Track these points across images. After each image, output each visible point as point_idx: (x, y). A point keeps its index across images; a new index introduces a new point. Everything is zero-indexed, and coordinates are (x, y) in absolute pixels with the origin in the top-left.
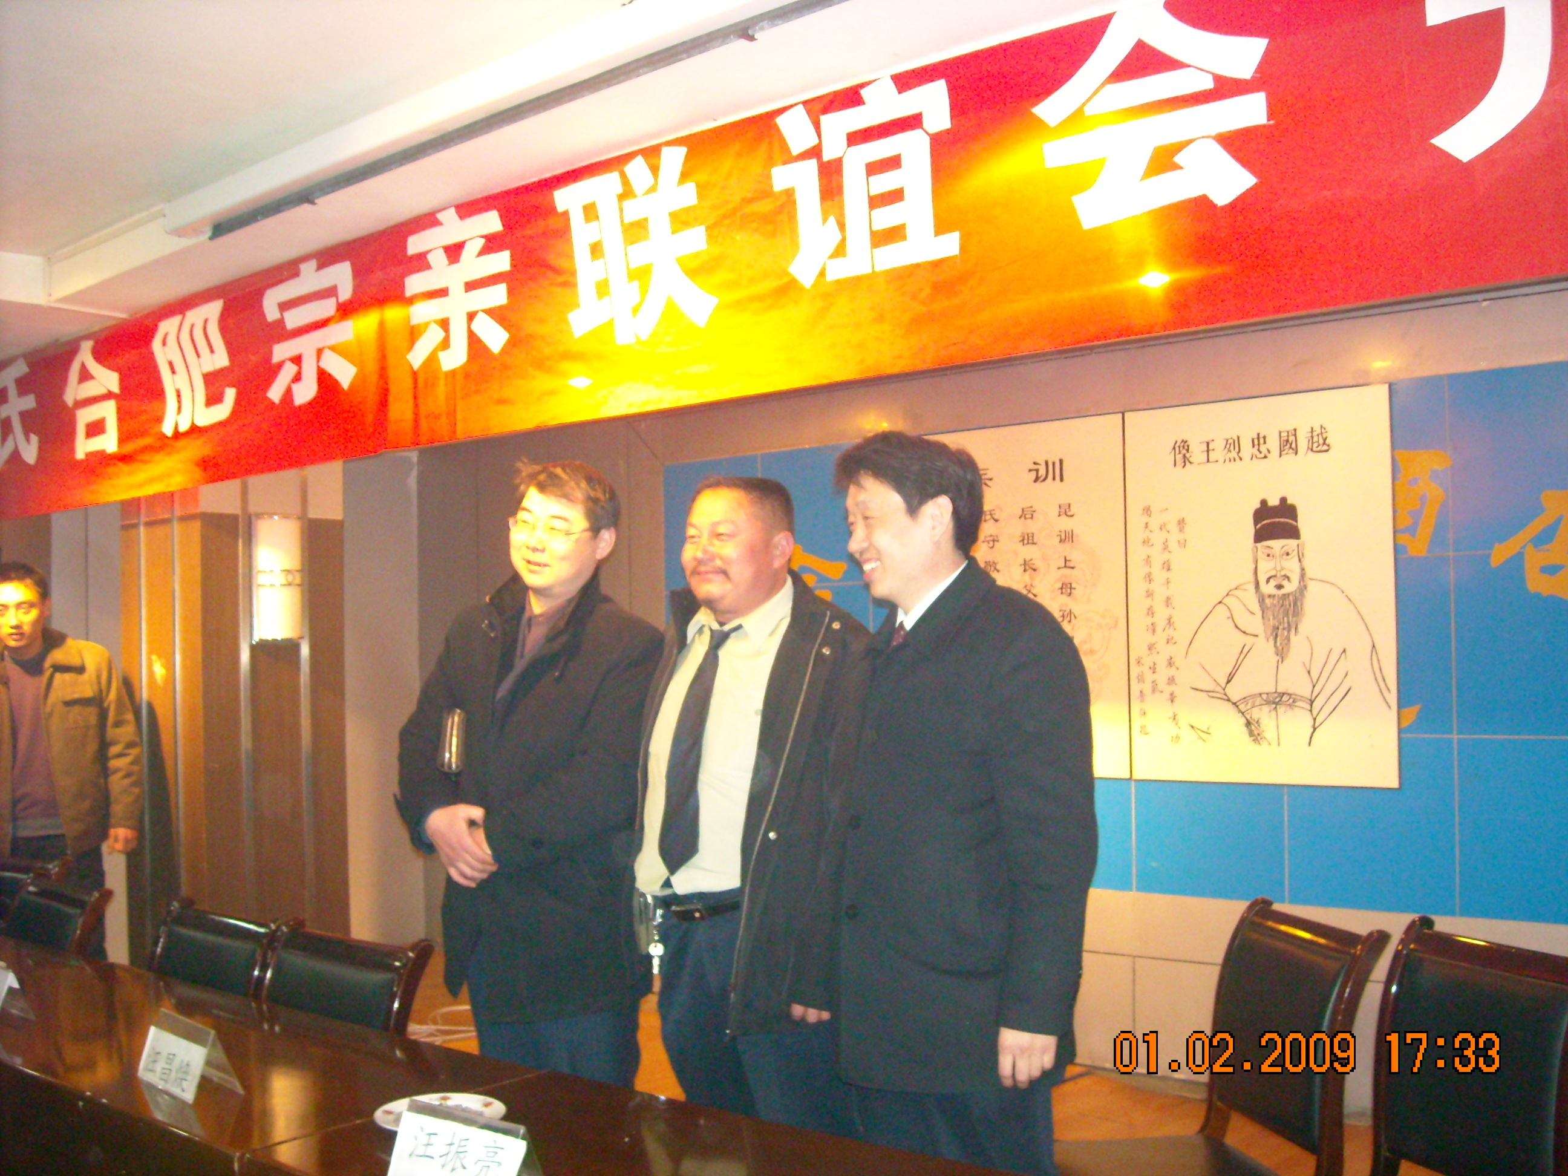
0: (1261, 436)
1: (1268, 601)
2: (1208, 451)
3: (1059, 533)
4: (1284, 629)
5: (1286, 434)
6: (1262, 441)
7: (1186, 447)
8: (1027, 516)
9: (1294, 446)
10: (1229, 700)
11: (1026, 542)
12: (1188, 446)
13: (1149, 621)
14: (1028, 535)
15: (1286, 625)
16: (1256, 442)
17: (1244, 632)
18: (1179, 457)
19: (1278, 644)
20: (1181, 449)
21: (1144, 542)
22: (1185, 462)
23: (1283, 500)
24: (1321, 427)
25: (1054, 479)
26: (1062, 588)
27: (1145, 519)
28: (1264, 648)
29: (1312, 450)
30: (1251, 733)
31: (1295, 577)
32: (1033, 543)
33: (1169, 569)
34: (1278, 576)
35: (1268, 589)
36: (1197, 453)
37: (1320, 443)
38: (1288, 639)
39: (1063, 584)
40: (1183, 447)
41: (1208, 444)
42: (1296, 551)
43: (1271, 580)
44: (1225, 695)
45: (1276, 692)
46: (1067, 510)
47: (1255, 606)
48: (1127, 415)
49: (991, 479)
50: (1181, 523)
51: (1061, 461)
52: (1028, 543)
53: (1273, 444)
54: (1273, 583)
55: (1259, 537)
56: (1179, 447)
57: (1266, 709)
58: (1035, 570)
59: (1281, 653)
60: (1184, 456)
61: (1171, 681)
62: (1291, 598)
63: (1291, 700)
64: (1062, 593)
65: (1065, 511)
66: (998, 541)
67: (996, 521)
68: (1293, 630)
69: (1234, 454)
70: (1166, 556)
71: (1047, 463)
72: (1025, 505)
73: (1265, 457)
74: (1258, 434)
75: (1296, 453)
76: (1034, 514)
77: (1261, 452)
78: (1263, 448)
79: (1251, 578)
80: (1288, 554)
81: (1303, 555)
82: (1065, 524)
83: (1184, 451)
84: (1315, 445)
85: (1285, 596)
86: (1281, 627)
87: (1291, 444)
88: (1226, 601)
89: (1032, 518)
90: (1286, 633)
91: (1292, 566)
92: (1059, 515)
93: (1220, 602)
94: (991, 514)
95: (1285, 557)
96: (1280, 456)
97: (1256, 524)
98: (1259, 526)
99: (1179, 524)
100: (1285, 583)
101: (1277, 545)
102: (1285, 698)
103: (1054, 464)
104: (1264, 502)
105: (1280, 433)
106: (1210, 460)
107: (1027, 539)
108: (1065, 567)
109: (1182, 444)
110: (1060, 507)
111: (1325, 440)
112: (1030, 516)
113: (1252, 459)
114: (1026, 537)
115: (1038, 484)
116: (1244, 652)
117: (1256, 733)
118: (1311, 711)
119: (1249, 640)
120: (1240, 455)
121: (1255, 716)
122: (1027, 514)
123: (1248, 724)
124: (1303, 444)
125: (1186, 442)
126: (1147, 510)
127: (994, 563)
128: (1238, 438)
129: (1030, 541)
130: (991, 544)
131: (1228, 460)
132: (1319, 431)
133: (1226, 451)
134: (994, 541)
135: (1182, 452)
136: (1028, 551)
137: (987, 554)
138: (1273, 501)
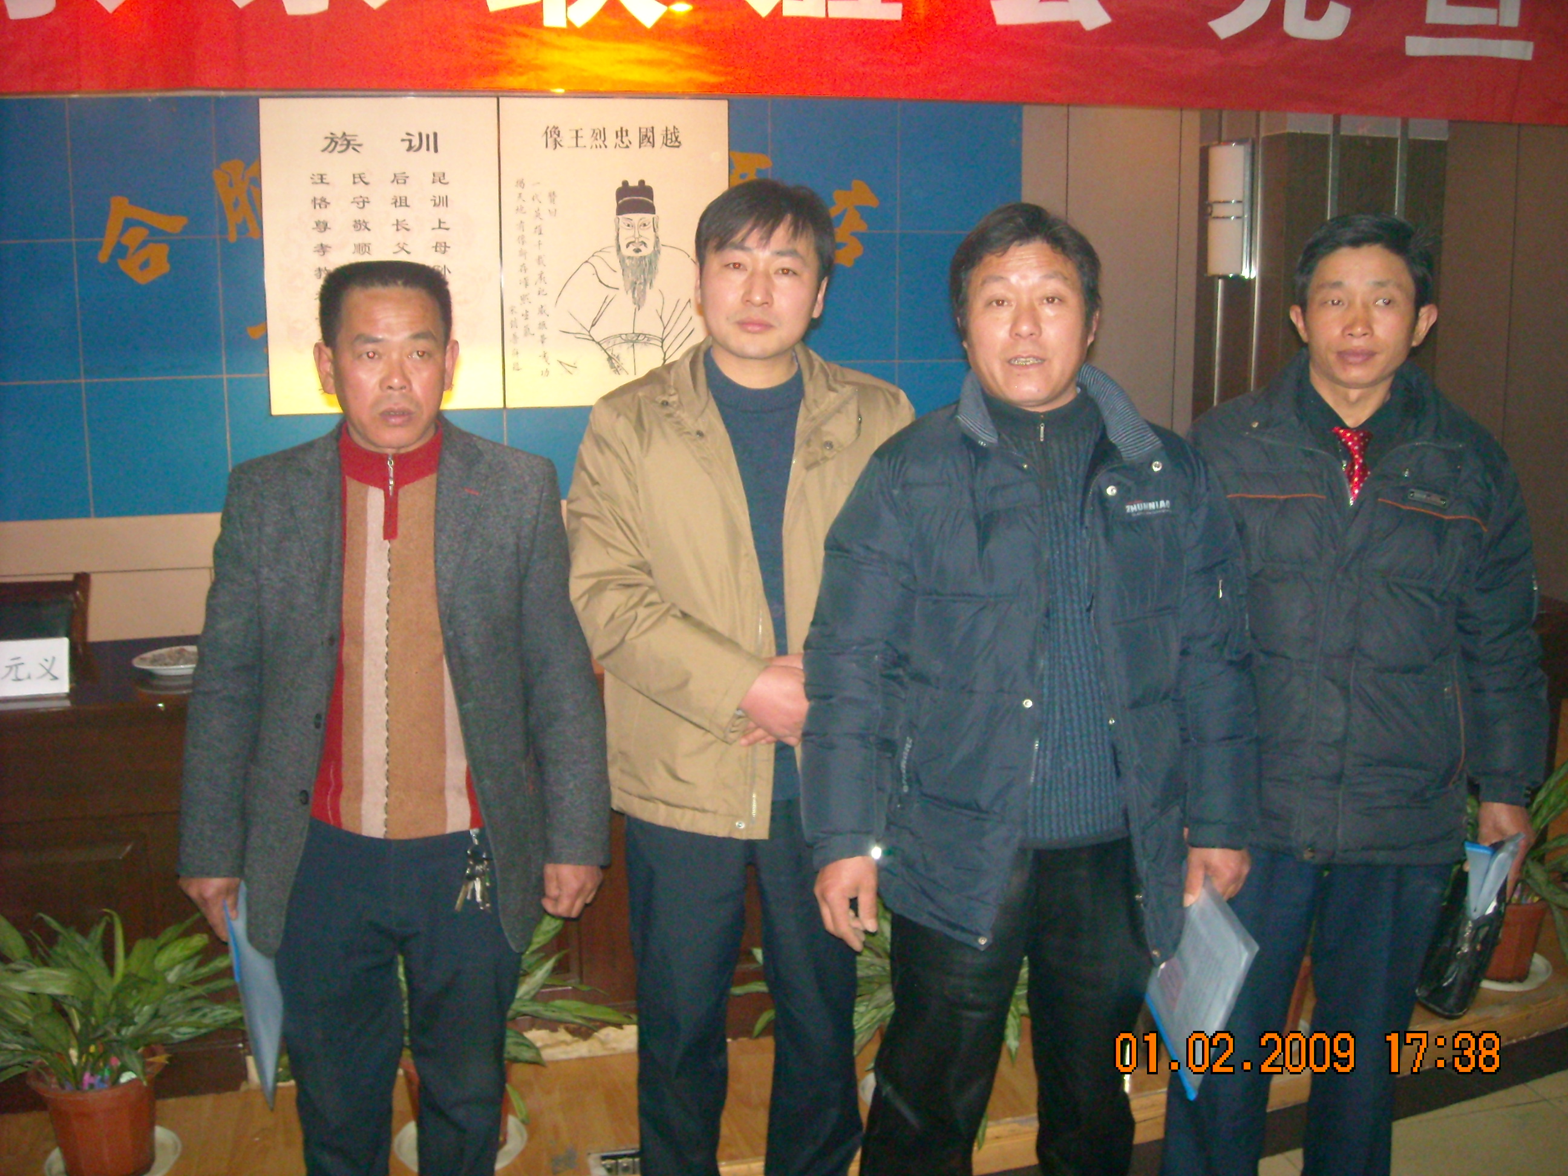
0: (624, 129)
1: (627, 262)
2: (577, 137)
3: (433, 198)
4: (640, 283)
5: (645, 130)
6: (624, 134)
7: (557, 133)
8: (399, 181)
9: (651, 140)
10: (593, 340)
11: (398, 204)
12: (559, 132)
13: (522, 276)
14: (400, 198)
15: (642, 281)
16: (619, 134)
17: (607, 286)
18: (551, 141)
19: (636, 295)
20: (553, 133)
21: (517, 210)
22: (556, 145)
23: (642, 182)
24: (674, 127)
25: (428, 149)
26: (436, 247)
27: (519, 190)
28: (624, 300)
29: (666, 145)
30: (612, 366)
31: (651, 244)
32: (407, 206)
33: (540, 234)
34: (637, 241)
35: (628, 252)
36: (567, 138)
37: (673, 140)
38: (644, 291)
39: (437, 243)
40: (555, 132)
41: (577, 132)
42: (652, 224)
43: (631, 245)
44: (590, 336)
45: (634, 333)
46: (442, 178)
47: (617, 266)
48: (501, 99)
49: (360, 145)
50: (552, 195)
51: (435, 135)
52: (401, 206)
53: (634, 136)
54: (632, 247)
55: (621, 210)
56: (551, 132)
57: (625, 346)
58: (408, 230)
59: (639, 303)
60: (555, 140)
61: (542, 325)
62: (647, 260)
63: (646, 339)
64: (436, 251)
65: (439, 178)
66: (368, 202)
67: (366, 184)
68: (648, 285)
69: (600, 142)
70: (538, 222)
71: (420, 135)
72: (397, 171)
73: (627, 147)
74: (622, 129)
75: (653, 146)
76: (407, 180)
77: (623, 142)
78: (625, 139)
79: (613, 242)
80: (645, 225)
81: (657, 227)
82: (439, 190)
83: (555, 136)
84: (669, 141)
85: (643, 258)
86: (638, 282)
87: (649, 139)
88: (593, 261)
89: (405, 182)
90: (642, 287)
91: (648, 235)
92: (434, 182)
93: (587, 262)
94: (360, 177)
95: (642, 227)
96: (640, 147)
97: (618, 200)
98: (620, 202)
99: (550, 196)
100: (642, 247)
101: (636, 217)
102: (640, 338)
103: (428, 137)
104: (625, 183)
105: (640, 129)
106: (579, 145)
107: (400, 202)
108: (440, 227)
109: (553, 130)
110: (434, 175)
111: (677, 138)
112: (403, 181)
113: (615, 147)
114: (399, 200)
115: (411, 153)
116: (607, 302)
117: (616, 365)
118: (662, 347)
119: (611, 293)
120: (606, 143)
121: (616, 352)
122: (400, 179)
123: (610, 358)
124: (659, 139)
125: (557, 128)
126: (521, 183)
127: (364, 222)
128: (604, 129)
129: (403, 204)
130: (361, 205)
131: (594, 146)
132: (672, 131)
133: (593, 138)
134: (364, 202)
135: (553, 136)
136: (400, 213)
137: (357, 214)
138: (633, 183)
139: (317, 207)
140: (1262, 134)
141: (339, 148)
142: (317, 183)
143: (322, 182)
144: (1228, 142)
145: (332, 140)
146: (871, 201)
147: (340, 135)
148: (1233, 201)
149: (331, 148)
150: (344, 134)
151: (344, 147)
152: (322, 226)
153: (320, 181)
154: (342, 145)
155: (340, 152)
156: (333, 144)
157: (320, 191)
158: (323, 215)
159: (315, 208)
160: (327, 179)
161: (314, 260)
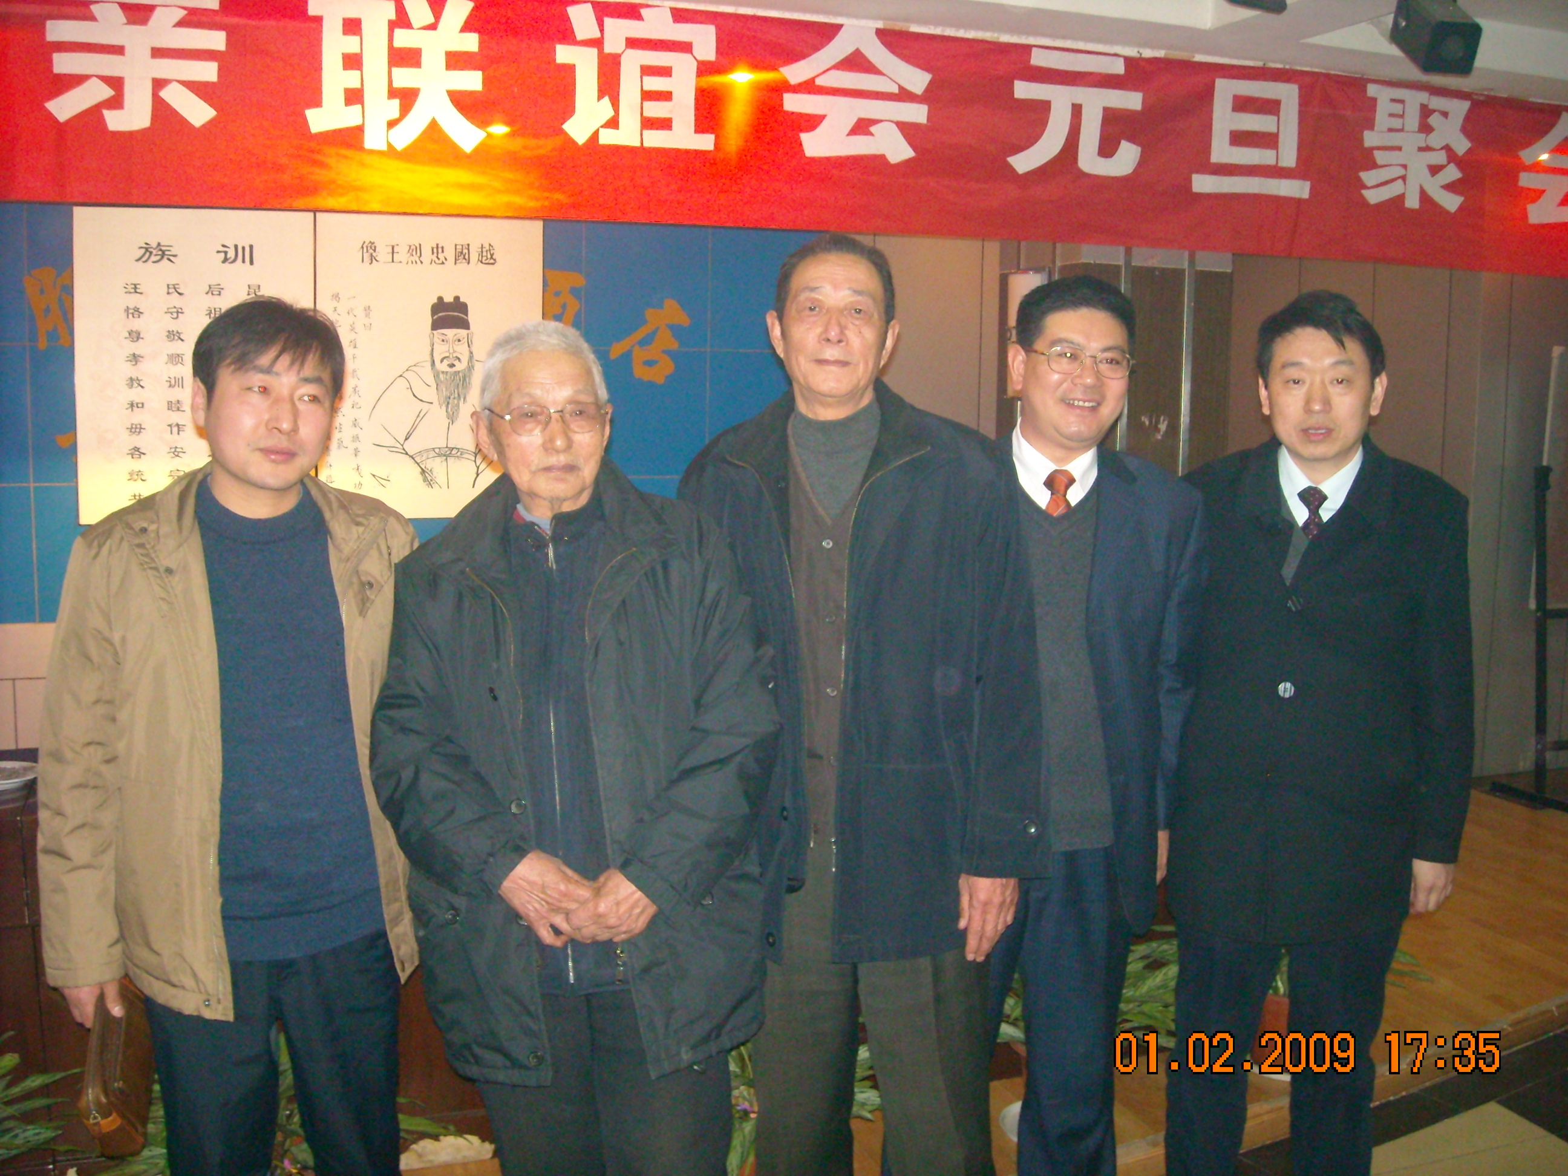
0: (440, 246)
1: (441, 376)
2: (393, 253)
4: (454, 398)
5: (461, 247)
6: (440, 250)
7: (373, 248)
8: (214, 293)
9: (467, 257)
10: (407, 454)
12: (375, 247)
14: (215, 309)
15: (456, 395)
16: (435, 250)
17: (421, 400)
18: (367, 256)
19: (449, 410)
20: (369, 248)
22: (372, 260)
23: (457, 298)
24: (490, 245)
25: (244, 261)
27: (335, 304)
28: (438, 413)
29: (481, 262)
30: (425, 480)
31: (465, 359)
33: (355, 347)
34: (451, 356)
35: (443, 367)
36: (383, 254)
37: (488, 257)
38: (458, 406)
40: (371, 248)
41: (393, 247)
42: (466, 339)
43: (445, 360)
44: (404, 449)
45: (447, 447)
47: (431, 380)
48: (318, 214)
49: (175, 256)
50: (367, 309)
51: (251, 247)
53: (450, 254)
54: (446, 362)
55: (436, 325)
56: (367, 247)
57: (438, 460)
59: (452, 417)
60: (371, 254)
61: (356, 438)
62: (461, 374)
63: (459, 453)
66: (182, 313)
67: (180, 294)
68: (462, 400)
69: (416, 258)
70: (353, 336)
71: (236, 247)
72: (213, 283)
73: (443, 263)
74: (437, 245)
75: (469, 263)
76: (222, 291)
77: (438, 259)
78: (441, 256)
79: (428, 358)
80: (459, 341)
81: (471, 341)
83: (371, 251)
84: (484, 258)
85: (457, 373)
86: (452, 397)
87: (464, 256)
88: (407, 375)
89: (219, 295)
90: (456, 402)
91: (462, 350)
93: (401, 376)
94: (175, 288)
95: (457, 343)
96: (455, 263)
97: (432, 316)
98: (435, 317)
99: (366, 310)
100: (456, 363)
101: (450, 333)
102: (454, 452)
103: (243, 248)
104: (440, 299)
105: (456, 245)
106: (395, 260)
109: (369, 245)
110: (249, 286)
111: (492, 255)
112: (217, 293)
113: (431, 263)
114: (213, 311)
115: (226, 264)
116: (420, 416)
117: (429, 478)
118: (475, 461)
119: (426, 406)
120: (421, 259)
121: (429, 467)
122: (214, 290)
123: (423, 472)
124: (474, 257)
125: (373, 243)
126: (336, 297)
127: (178, 332)
128: (420, 245)
130: (175, 315)
131: (410, 262)
132: (488, 248)
133: (409, 254)
134: (178, 312)
135: (370, 251)
137: (170, 324)
138: (448, 299)
139: (130, 316)
140: (1058, 264)
141: (153, 258)
142: (130, 293)
143: (136, 292)
144: (1026, 271)
145: (147, 249)
146: (682, 319)
147: (154, 245)
149: (144, 259)
150: (159, 244)
151: (158, 258)
152: (135, 336)
153: (133, 290)
154: (156, 255)
155: (154, 262)
156: (148, 254)
157: (133, 301)
158: (136, 324)
159: (128, 317)
160: (140, 289)
161: (129, 370)
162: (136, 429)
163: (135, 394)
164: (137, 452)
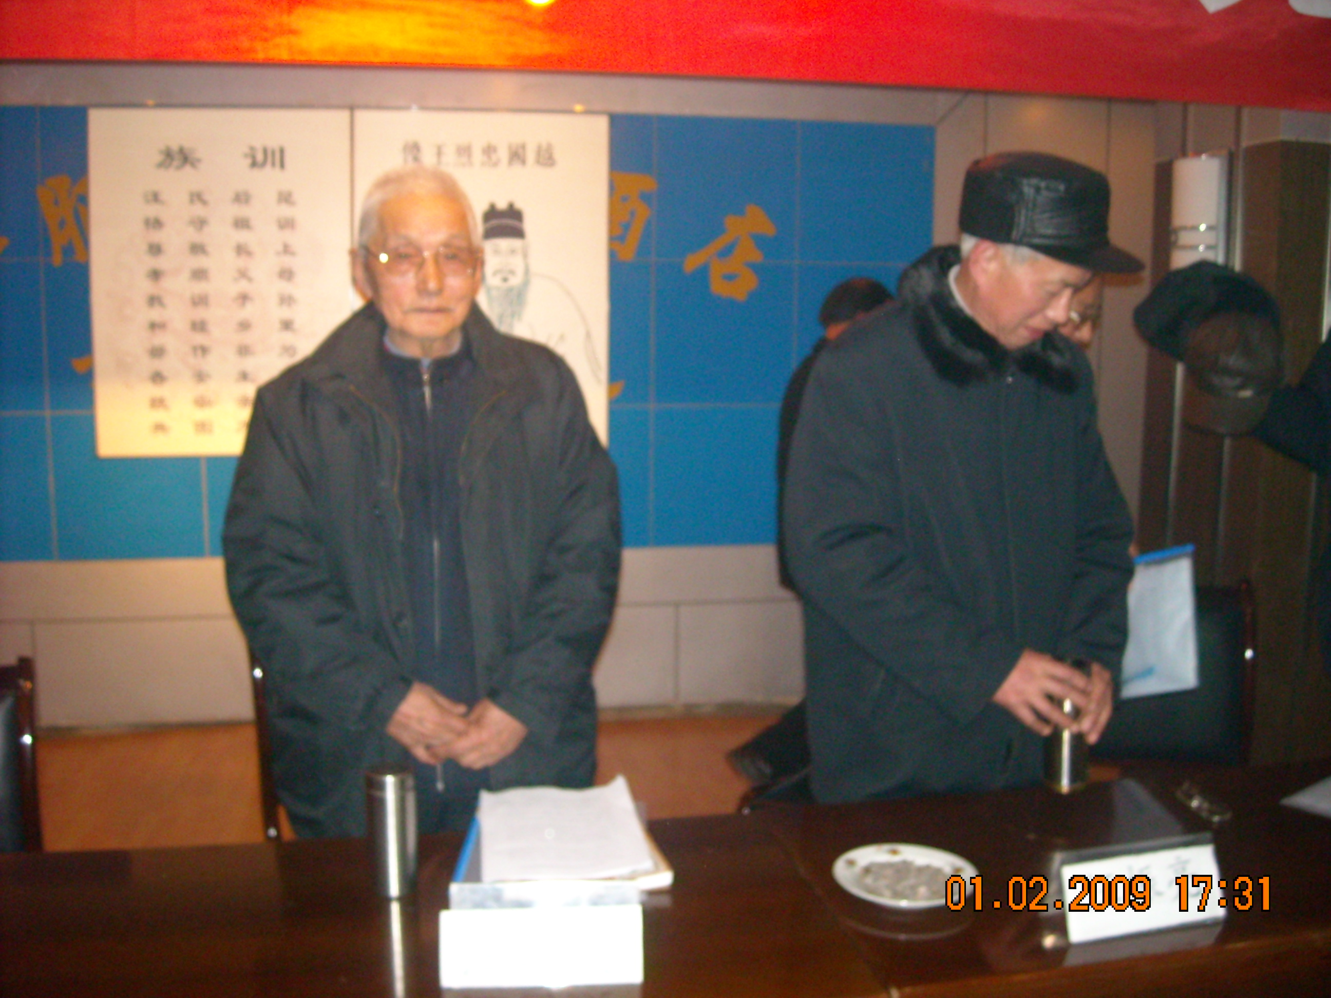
0: (492, 145)
1: (493, 292)
2: (439, 153)
3: (278, 220)
4: (508, 316)
5: (515, 147)
6: (492, 150)
7: (417, 149)
8: (241, 201)
9: (522, 158)
11: (239, 226)
12: (419, 147)
14: (242, 219)
15: (510, 313)
16: (486, 150)
18: (410, 157)
20: (412, 149)
23: (511, 205)
24: (548, 143)
25: (273, 166)
26: (280, 274)
29: (539, 163)
31: (520, 273)
32: (249, 227)
34: (504, 270)
35: (495, 282)
36: (428, 154)
37: (546, 158)
39: (281, 270)
40: (415, 148)
41: (439, 147)
42: (521, 250)
43: (497, 274)
46: (288, 197)
48: (355, 112)
49: (198, 160)
51: (282, 150)
52: (242, 227)
53: (503, 154)
54: (498, 277)
55: (489, 234)
56: (410, 148)
58: (249, 255)
60: (415, 156)
62: (515, 290)
64: (280, 278)
65: (285, 198)
66: (206, 224)
67: (204, 203)
68: (516, 318)
69: (465, 159)
71: (265, 150)
72: (240, 189)
73: (495, 165)
74: (489, 144)
75: (524, 165)
76: (250, 199)
77: (491, 160)
78: (493, 156)
80: (514, 252)
81: (527, 254)
82: (285, 211)
83: (415, 152)
84: (542, 159)
85: (510, 290)
86: (505, 316)
87: (519, 157)
89: (247, 202)
90: (509, 320)
91: (517, 263)
92: (279, 202)
94: (199, 196)
95: (510, 254)
96: (509, 165)
97: (486, 223)
98: (489, 225)
100: (510, 277)
101: (503, 243)
103: (273, 152)
104: (493, 205)
105: (510, 145)
106: (441, 162)
107: (242, 224)
108: (285, 252)
109: (413, 145)
110: (279, 194)
111: (551, 155)
112: (245, 201)
113: (482, 165)
114: (240, 221)
115: (255, 170)
120: (471, 160)
122: (242, 198)
124: (531, 156)
125: (417, 144)
127: (201, 245)
128: (470, 145)
129: (245, 226)
130: (198, 226)
131: (459, 164)
132: (547, 148)
133: (458, 155)
134: (201, 223)
135: (412, 153)
136: (242, 236)
137: (192, 235)
138: (502, 205)
139: (150, 228)
140: (1245, 143)
141: (175, 164)
142: (150, 202)
143: (155, 200)
144: (1198, 153)
145: (167, 155)
146: (768, 229)
147: (176, 148)
148: (1203, 227)
149: (167, 164)
150: (180, 147)
151: (181, 163)
152: (156, 250)
153: (153, 199)
154: (178, 160)
155: (176, 168)
156: (170, 159)
157: (153, 211)
158: (157, 237)
159: (148, 229)
160: (164, 196)
161: (146, 287)
162: (157, 352)
163: (155, 314)
164: (158, 378)
